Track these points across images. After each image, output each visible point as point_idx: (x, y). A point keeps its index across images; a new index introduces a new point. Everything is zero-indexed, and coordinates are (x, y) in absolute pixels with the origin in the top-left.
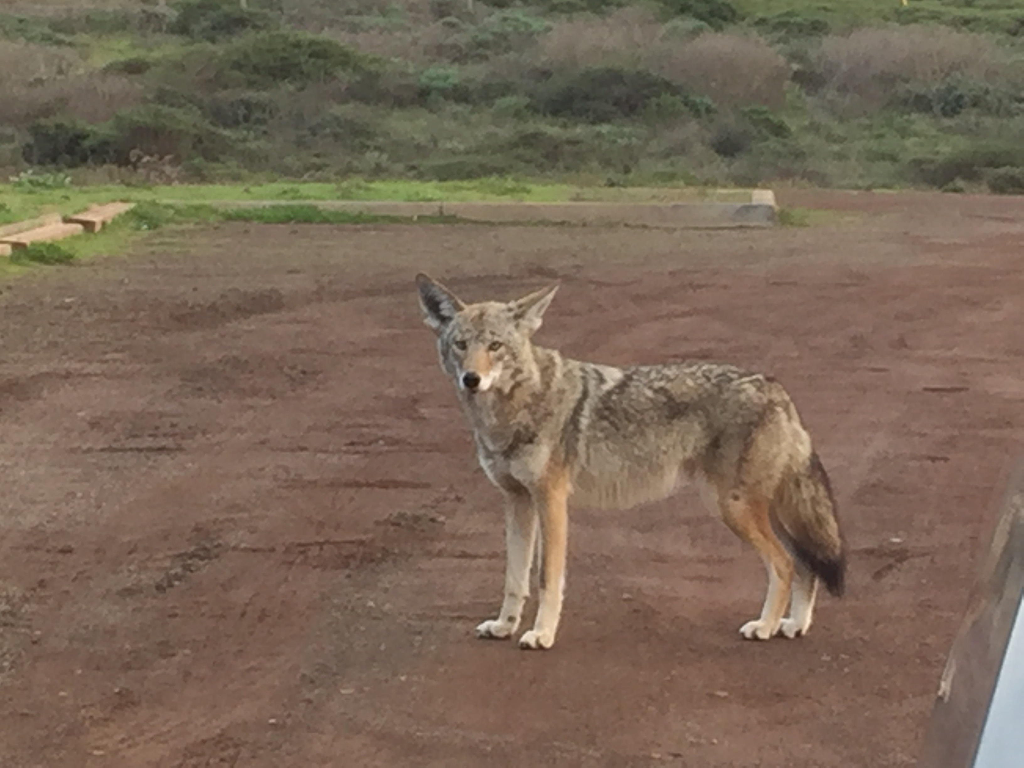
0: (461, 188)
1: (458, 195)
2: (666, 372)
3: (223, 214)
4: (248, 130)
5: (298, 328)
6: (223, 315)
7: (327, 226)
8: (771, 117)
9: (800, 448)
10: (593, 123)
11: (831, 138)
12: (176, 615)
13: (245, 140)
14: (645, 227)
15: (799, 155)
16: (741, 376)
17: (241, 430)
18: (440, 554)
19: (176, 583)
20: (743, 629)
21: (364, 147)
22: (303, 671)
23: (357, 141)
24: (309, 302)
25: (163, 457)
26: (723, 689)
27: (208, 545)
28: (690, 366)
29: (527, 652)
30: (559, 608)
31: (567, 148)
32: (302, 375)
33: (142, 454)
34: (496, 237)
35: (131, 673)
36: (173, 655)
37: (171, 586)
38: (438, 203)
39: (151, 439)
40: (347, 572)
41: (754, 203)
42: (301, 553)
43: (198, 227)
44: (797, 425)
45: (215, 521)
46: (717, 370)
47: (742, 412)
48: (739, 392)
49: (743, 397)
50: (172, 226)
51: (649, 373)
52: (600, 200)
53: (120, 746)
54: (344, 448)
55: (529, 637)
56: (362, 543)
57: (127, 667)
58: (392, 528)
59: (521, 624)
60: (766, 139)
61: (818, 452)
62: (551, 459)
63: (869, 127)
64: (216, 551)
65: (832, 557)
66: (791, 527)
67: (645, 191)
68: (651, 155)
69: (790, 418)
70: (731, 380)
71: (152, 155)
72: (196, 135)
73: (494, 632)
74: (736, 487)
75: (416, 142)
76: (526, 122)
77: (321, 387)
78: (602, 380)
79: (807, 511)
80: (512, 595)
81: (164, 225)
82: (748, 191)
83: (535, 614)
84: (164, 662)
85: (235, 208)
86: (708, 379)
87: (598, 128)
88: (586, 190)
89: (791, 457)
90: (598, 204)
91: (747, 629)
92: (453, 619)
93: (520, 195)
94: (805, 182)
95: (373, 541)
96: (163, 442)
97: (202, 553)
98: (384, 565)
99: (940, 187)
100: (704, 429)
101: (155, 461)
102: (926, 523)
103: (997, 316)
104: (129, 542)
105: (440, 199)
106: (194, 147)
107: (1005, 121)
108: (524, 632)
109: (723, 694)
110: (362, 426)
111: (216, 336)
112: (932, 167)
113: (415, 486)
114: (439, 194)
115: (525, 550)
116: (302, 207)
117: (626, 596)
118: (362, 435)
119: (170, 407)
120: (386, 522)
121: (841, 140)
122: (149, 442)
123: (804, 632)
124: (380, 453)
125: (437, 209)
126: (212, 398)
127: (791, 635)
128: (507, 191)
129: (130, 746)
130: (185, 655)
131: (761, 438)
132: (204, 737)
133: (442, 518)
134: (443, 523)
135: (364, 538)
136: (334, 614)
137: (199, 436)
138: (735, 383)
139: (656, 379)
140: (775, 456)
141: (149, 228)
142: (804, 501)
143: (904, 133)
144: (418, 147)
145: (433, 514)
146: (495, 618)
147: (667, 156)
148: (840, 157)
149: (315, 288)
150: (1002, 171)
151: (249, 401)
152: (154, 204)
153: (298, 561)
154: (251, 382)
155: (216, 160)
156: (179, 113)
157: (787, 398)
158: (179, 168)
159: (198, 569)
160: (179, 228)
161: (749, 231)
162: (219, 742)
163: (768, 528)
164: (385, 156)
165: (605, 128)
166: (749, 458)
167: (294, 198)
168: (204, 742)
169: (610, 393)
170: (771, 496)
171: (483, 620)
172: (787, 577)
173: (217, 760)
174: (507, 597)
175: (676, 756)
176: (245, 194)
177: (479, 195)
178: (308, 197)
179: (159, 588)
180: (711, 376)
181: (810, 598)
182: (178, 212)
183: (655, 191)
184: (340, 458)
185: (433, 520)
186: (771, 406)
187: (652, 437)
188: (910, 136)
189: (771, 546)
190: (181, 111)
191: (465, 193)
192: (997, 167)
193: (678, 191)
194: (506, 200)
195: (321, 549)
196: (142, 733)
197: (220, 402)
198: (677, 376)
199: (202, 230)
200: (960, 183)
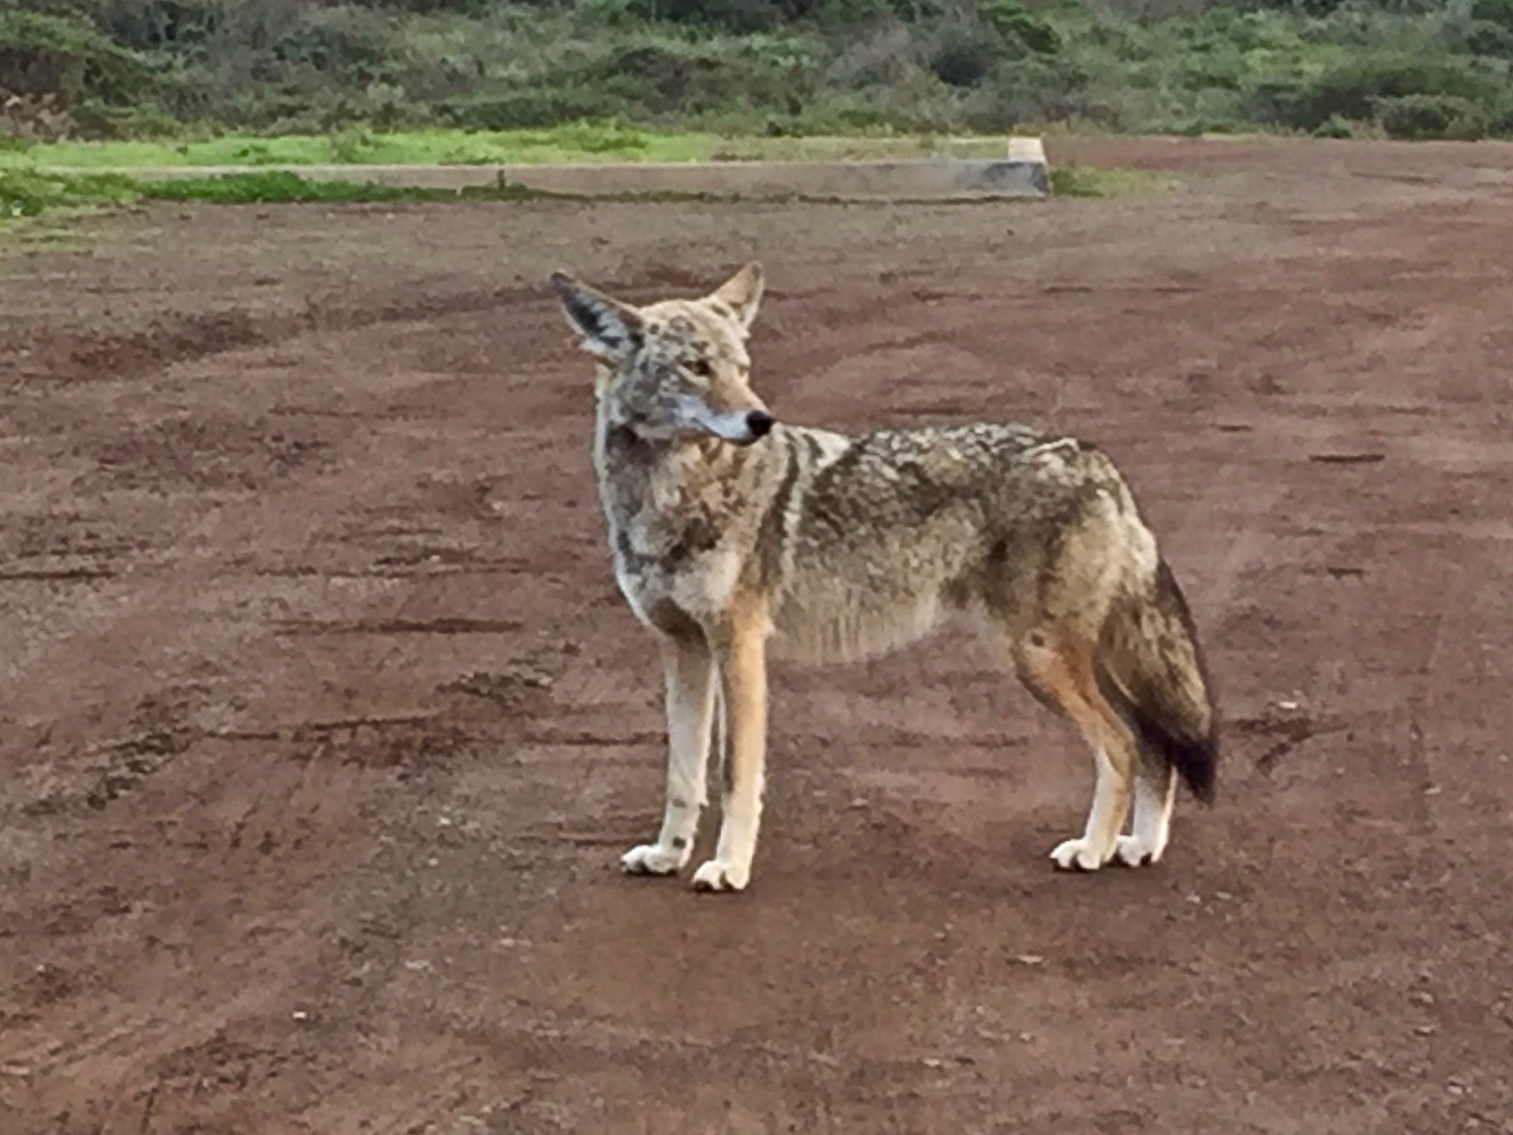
0: (534, 142)
1: (528, 152)
2: (916, 437)
3: (140, 190)
4: (173, 50)
5: (279, 373)
6: (157, 354)
7: (312, 206)
8: (1030, 19)
9: (1138, 556)
10: (738, 33)
11: (1128, 54)
12: (124, 845)
13: (168, 67)
14: (835, 201)
15: (1077, 80)
16: (1040, 441)
17: (203, 540)
18: (548, 739)
19: (122, 793)
20: (1055, 854)
21: (365, 78)
22: (341, 932)
23: (352, 67)
24: (294, 331)
25: (80, 587)
26: (1031, 953)
27: (168, 731)
28: (954, 428)
29: (706, 897)
30: (756, 823)
31: (696, 74)
32: (294, 451)
33: (46, 583)
34: (592, 220)
35: (61, 941)
36: (127, 910)
37: (113, 796)
38: (496, 167)
39: (54, 559)
40: (399, 770)
41: (1012, 159)
42: (320, 740)
43: (103, 211)
44: (1134, 520)
45: (175, 690)
46: (999, 433)
47: (1040, 500)
48: (1036, 466)
49: (1042, 475)
50: (62, 210)
51: (889, 441)
52: (759, 157)
53: (54, 1060)
54: (374, 569)
55: (708, 872)
56: (417, 723)
57: (54, 931)
58: (466, 697)
59: (694, 853)
60: (1022, 55)
61: (1169, 562)
62: (741, 579)
63: (1189, 33)
64: (183, 739)
65: (1193, 735)
66: (1130, 687)
67: (832, 143)
68: (833, 83)
69: (1121, 509)
70: (1022, 449)
71: (20, 94)
72: (89, 61)
73: (649, 863)
74: (1036, 624)
75: (447, 69)
76: (628, 33)
77: (328, 468)
78: (816, 451)
79: (1152, 660)
80: (680, 804)
81: (47, 209)
82: (1002, 139)
83: (717, 833)
84: (112, 921)
85: (163, 179)
86: (986, 448)
87: (745, 41)
88: (736, 140)
89: (1125, 571)
90: (757, 164)
91: (1063, 853)
92: (579, 844)
93: (629, 150)
94: (1088, 123)
95: (436, 719)
96: (76, 562)
97: (156, 742)
98: (459, 759)
99: (1310, 131)
100: (982, 532)
101: (68, 594)
102: (1336, 676)
103: (1421, 338)
104: (37, 728)
105: (500, 161)
106: (87, 80)
107: (1409, 20)
108: (700, 864)
109: (1030, 959)
110: (401, 532)
111: (149, 388)
112: (1293, 97)
113: (500, 628)
114: (496, 151)
115: (696, 728)
116: (273, 175)
117: (858, 802)
118: (401, 547)
119: (83, 505)
120: (456, 687)
121: (1144, 55)
122: (52, 563)
123: (1155, 858)
124: (433, 576)
125: (495, 177)
126: (152, 491)
127: (1135, 862)
128: (607, 146)
129: (70, 1061)
130: (146, 910)
131: (1075, 542)
132: (189, 1043)
133: (545, 680)
134: (548, 689)
135: (421, 713)
136: (383, 838)
137: (135, 552)
138: (1029, 453)
139: (900, 451)
140: (1101, 571)
141: (24, 213)
142: (1148, 643)
143: (1245, 43)
144: (454, 77)
145: (529, 673)
146: (652, 841)
147: (861, 85)
148: (1143, 82)
149: (301, 307)
150: (1407, 101)
151: (212, 494)
152: (31, 174)
153: (317, 754)
154: (213, 462)
155: (124, 102)
156: (61, 25)
157: (1115, 474)
158: (64, 115)
159: (155, 769)
160: (74, 213)
161: (1003, 206)
162: (216, 1051)
163: (1093, 689)
164: (399, 91)
165: (758, 41)
166: (1058, 575)
167: (260, 162)
168: (189, 1051)
169: (829, 472)
170: (1095, 637)
171: (630, 845)
172: (1125, 768)
173: (215, 1080)
174: (670, 806)
175: (964, 1061)
176: (180, 156)
177: (560, 153)
178: (282, 160)
179: (93, 800)
180: (990, 442)
181: (1163, 800)
182: (71, 187)
183: (849, 142)
184: (370, 587)
185: (532, 684)
186: (1089, 488)
187: (895, 547)
188: (1253, 47)
189: (1099, 718)
190: (65, 21)
191: (538, 150)
192: (1400, 96)
193: (887, 141)
194: (607, 161)
195: (353, 735)
196: (85, 1038)
197: (164, 495)
198: (933, 446)
199: (112, 215)
200: (1340, 123)
